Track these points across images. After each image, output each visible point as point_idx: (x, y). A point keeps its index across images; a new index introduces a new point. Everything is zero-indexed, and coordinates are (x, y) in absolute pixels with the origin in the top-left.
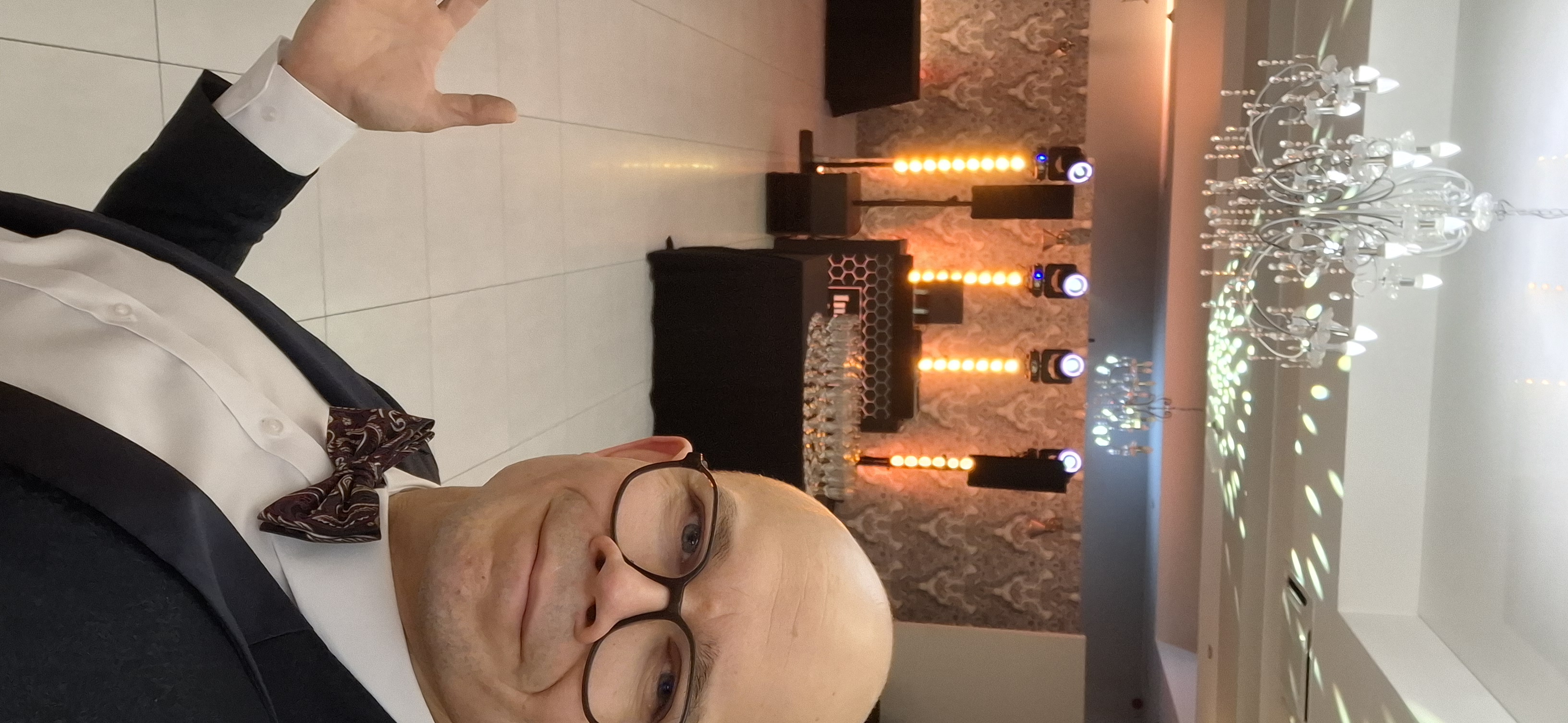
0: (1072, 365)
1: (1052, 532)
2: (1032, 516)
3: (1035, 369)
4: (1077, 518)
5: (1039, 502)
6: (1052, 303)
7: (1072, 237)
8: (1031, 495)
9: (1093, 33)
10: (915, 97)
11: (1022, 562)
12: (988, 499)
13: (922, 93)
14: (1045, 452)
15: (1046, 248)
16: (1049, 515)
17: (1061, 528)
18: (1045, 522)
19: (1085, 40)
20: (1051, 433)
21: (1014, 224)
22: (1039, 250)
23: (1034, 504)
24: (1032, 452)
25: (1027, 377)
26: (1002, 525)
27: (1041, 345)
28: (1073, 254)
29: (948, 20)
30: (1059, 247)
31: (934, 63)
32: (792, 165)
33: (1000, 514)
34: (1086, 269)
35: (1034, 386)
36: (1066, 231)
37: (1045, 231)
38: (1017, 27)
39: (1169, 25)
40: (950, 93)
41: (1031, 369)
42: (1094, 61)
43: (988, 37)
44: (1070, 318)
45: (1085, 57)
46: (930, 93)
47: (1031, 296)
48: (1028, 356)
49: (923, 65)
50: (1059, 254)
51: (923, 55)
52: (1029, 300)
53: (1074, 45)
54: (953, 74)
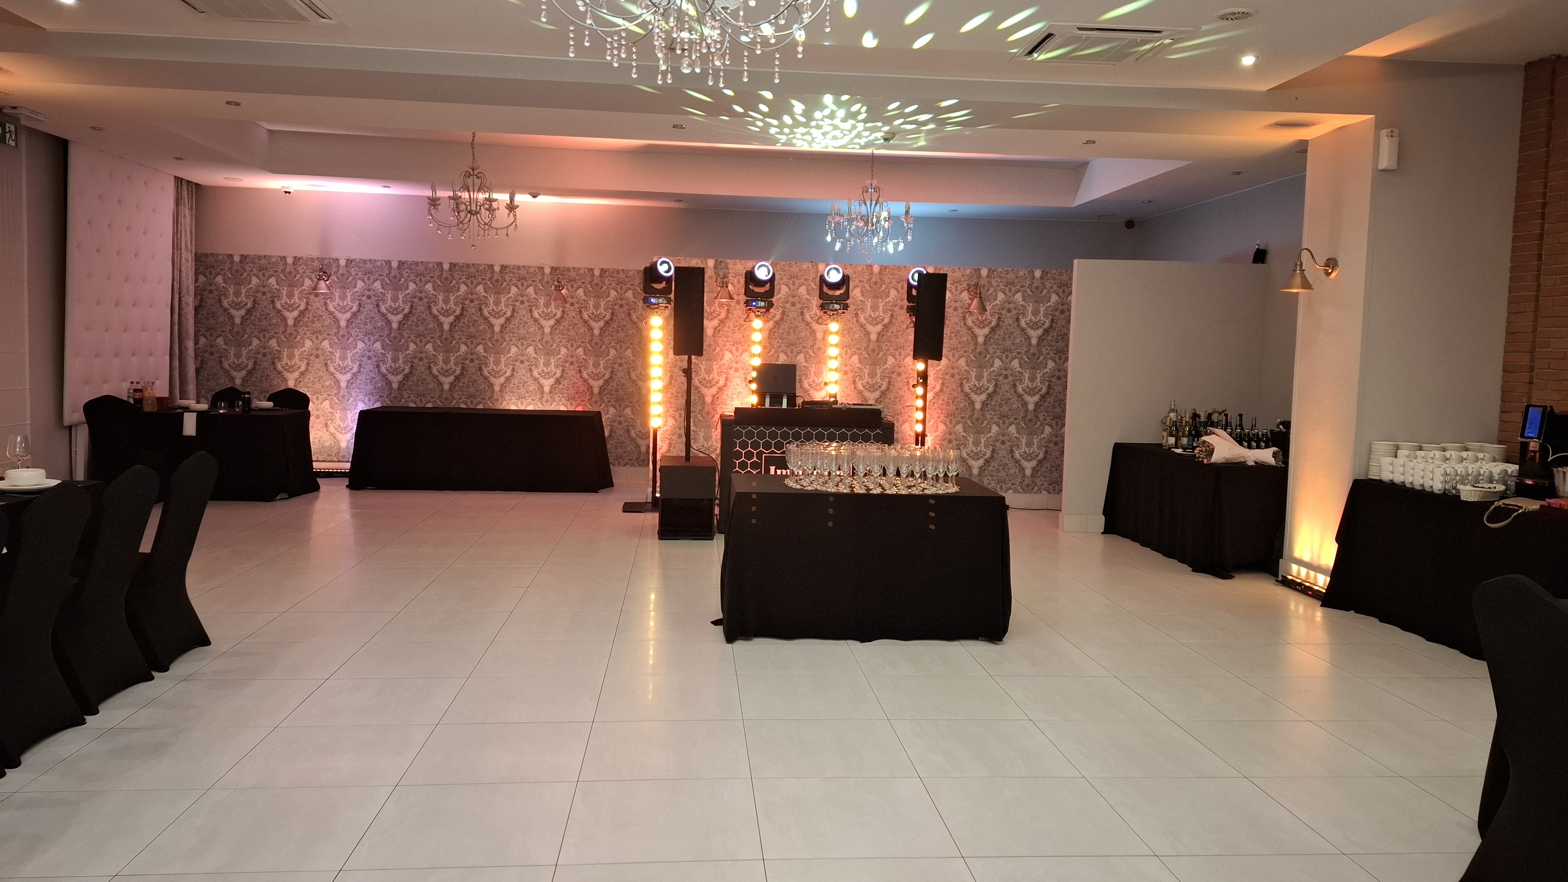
0: (833, 274)
1: (980, 292)
2: (967, 311)
3: (837, 306)
4: (968, 272)
5: (954, 304)
6: (779, 293)
7: (722, 275)
8: (949, 311)
9: (548, 263)
10: (599, 414)
11: (1009, 320)
12: (951, 349)
13: (596, 409)
14: (910, 298)
15: (731, 298)
16: (965, 295)
17: (977, 285)
18: (972, 300)
20: (893, 293)
21: (709, 326)
22: (733, 303)
23: (956, 309)
24: (910, 310)
25: (843, 313)
26: (975, 337)
27: (816, 302)
28: (736, 275)
29: (533, 387)
30: (730, 287)
31: (570, 398)
32: (652, 519)
33: (965, 338)
34: (749, 265)
35: (852, 308)
36: (716, 281)
37: (716, 298)
38: (542, 328)
40: (596, 385)
41: (836, 310)
42: (571, 264)
43: (549, 353)
44: (792, 277)
45: (569, 270)
46: (596, 402)
47: (772, 310)
48: (825, 313)
49: (571, 408)
50: (736, 286)
51: (563, 408)
52: (776, 313)
53: (558, 279)
54: (580, 383)
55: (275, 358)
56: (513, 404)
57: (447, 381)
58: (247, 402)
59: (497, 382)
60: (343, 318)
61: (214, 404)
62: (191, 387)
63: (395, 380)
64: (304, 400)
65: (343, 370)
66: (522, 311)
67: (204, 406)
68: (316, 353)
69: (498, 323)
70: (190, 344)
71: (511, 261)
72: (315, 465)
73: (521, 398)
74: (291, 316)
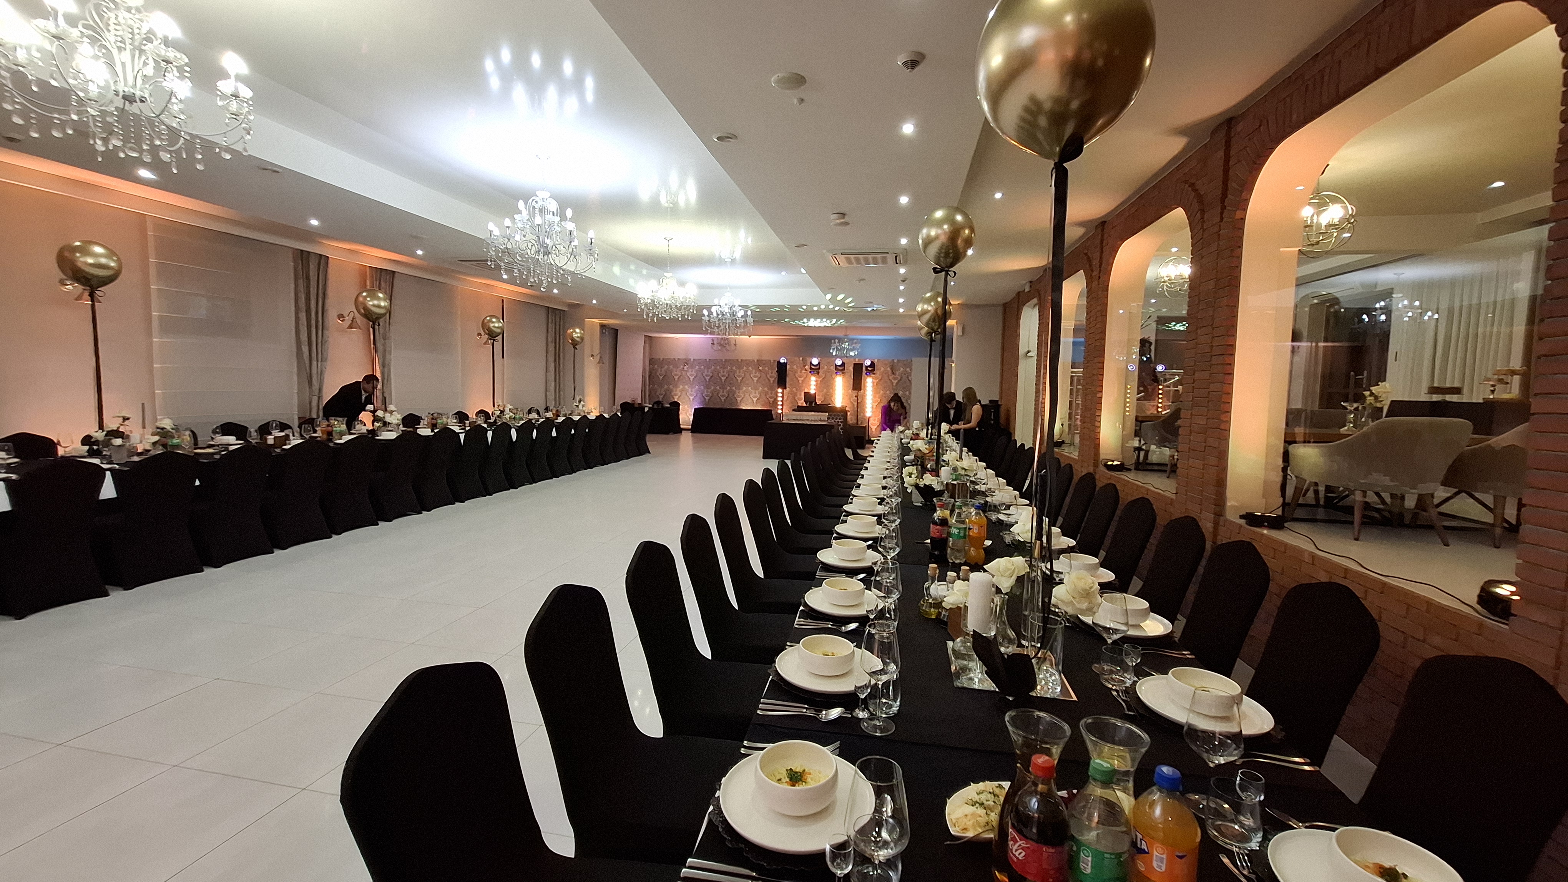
0: (839, 362)
9: (756, 358)
11: (904, 377)
19: (758, 360)
26: (892, 383)
29: (751, 401)
31: (763, 405)
33: (889, 384)
38: (753, 380)
39: (752, 337)
42: (763, 358)
43: (756, 389)
44: (828, 363)
45: (762, 360)
51: (759, 408)
53: (759, 363)
54: (766, 400)
55: (672, 391)
56: (744, 407)
57: (723, 399)
58: (662, 404)
59: (739, 399)
60: (692, 378)
61: (653, 405)
62: (647, 401)
63: (707, 398)
64: (679, 405)
65: (691, 395)
66: (748, 375)
67: (651, 406)
68: (684, 390)
69: (739, 379)
70: (647, 387)
71: (744, 358)
72: (681, 426)
73: (746, 405)
74: (676, 378)
